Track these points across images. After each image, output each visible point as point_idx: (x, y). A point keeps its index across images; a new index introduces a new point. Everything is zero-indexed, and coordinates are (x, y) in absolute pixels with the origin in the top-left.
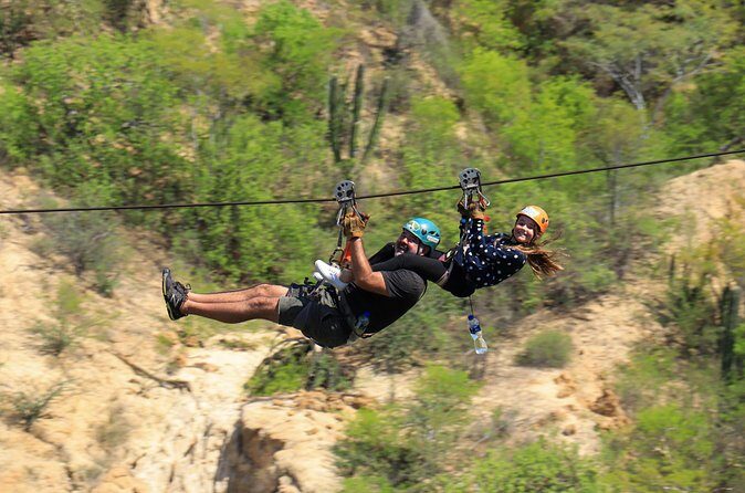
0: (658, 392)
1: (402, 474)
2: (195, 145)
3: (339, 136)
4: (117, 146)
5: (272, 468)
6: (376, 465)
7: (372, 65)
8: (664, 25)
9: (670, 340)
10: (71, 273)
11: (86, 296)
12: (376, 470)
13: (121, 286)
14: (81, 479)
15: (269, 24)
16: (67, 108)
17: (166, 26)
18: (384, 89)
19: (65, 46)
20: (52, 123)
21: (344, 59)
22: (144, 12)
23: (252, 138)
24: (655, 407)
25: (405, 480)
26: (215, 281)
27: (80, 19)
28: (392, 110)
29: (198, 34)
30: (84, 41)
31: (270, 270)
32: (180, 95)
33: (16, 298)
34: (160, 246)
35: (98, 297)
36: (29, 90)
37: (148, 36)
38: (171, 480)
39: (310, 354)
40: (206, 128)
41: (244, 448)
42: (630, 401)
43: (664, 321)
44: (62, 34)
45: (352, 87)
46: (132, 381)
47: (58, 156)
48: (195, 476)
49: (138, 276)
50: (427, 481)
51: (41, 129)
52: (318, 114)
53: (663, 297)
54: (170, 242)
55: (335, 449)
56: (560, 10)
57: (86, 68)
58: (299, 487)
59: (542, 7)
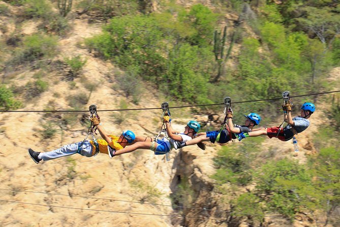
0: (327, 142)
1: (237, 168)
2: (167, 53)
3: (217, 51)
4: (141, 53)
5: (192, 165)
6: (228, 165)
7: (230, 26)
8: (332, 14)
9: (332, 124)
10: (125, 96)
11: (130, 105)
12: (228, 167)
13: (141, 101)
14: (127, 167)
15: (195, 12)
16: (125, 40)
17: (159, 12)
18: (234, 35)
19: (125, 19)
20: (120, 44)
21: (220, 24)
22: (152, 7)
23: (187, 51)
24: (326, 147)
25: (238, 170)
26: (174, 100)
27: (130, 9)
28: (236, 42)
29: (170, 15)
30: (131, 17)
31: (192, 97)
32: (163, 36)
33: (106, 104)
34: (155, 88)
35: (133, 105)
36: (112, 33)
37: (153, 16)
38: (157, 168)
39: (205, 126)
40: (172, 47)
41: (182, 158)
42: (317, 145)
43: (330, 117)
44: (124, 14)
45: (222, 34)
46: (145, 134)
47: (121, 56)
48: (165, 167)
49: (147, 98)
50: (246, 171)
51: (116, 47)
52: (210, 43)
53: (330, 110)
54: (158, 87)
55: (214, 159)
56: (297, 8)
57: (131, 26)
58: (201, 172)
59: (290, 7)
